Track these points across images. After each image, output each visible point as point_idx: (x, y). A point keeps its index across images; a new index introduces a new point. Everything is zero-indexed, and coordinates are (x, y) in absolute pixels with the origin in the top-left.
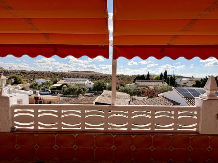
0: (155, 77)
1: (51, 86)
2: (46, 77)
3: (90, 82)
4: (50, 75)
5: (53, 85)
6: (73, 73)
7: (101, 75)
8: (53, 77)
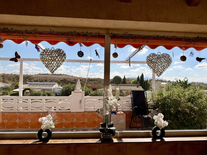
0: (133, 81)
1: (11, 91)
2: (6, 81)
3: (59, 86)
4: (12, 79)
5: (13, 91)
6: (40, 76)
7: (75, 78)
8: (16, 80)
